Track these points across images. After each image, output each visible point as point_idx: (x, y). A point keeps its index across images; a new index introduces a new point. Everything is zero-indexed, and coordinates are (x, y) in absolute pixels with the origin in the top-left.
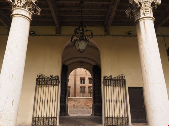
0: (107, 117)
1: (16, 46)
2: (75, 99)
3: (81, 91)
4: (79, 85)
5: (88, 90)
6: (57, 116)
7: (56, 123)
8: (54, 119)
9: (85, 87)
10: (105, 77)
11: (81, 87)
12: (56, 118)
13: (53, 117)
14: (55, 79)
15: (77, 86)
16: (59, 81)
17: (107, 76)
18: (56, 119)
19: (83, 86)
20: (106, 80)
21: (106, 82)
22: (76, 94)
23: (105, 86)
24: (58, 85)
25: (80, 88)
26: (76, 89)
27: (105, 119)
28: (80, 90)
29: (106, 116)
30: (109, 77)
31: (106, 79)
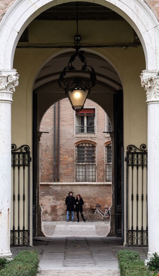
0: (132, 231)
1: (4, 142)
2: (59, 188)
3: (80, 158)
4: (69, 137)
5: (105, 156)
6: (29, 227)
7: (29, 241)
8: (24, 233)
9: (93, 145)
10: (130, 147)
11: (80, 146)
12: (28, 231)
13: (21, 231)
14: (21, 152)
15: (62, 141)
16: (29, 156)
17: (134, 146)
18: (29, 235)
19: (86, 142)
20: (133, 154)
21: (133, 157)
22: (61, 171)
23: (130, 168)
24: (28, 166)
25: (75, 148)
26: (61, 152)
27: (127, 234)
28: (75, 156)
29: (130, 229)
30: (139, 147)
31: (132, 151)
